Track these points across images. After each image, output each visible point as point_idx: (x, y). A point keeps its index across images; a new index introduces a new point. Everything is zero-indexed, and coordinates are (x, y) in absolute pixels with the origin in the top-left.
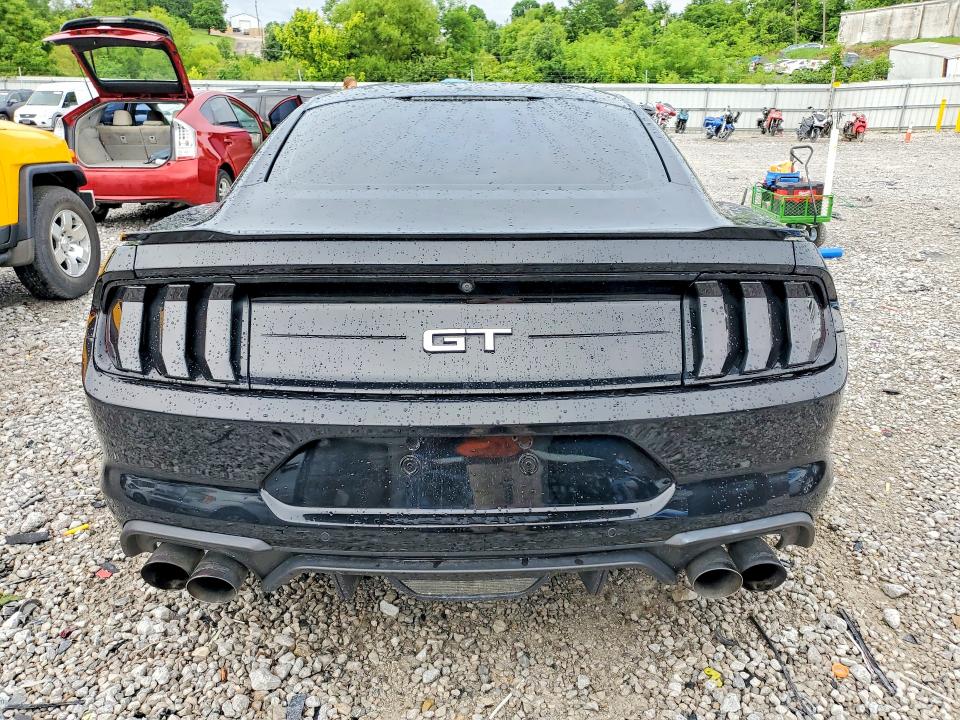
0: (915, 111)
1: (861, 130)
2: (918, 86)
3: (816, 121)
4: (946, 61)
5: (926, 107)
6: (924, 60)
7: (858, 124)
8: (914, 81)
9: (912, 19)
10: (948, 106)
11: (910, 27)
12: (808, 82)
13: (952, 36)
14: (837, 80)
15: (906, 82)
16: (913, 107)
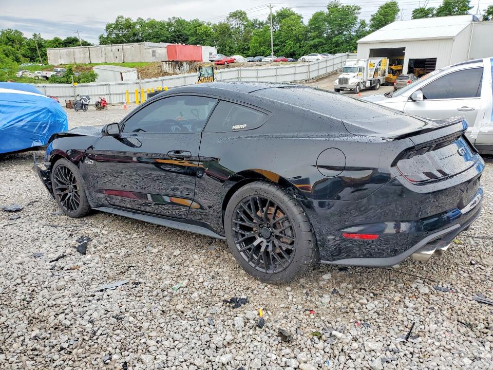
0: (115, 96)
1: (105, 104)
2: (113, 85)
3: (84, 101)
4: (121, 74)
5: (119, 94)
6: (111, 73)
7: (103, 102)
8: (110, 83)
9: (84, 54)
10: (129, 93)
11: (85, 58)
12: (60, 82)
13: (106, 62)
14: (75, 82)
15: (107, 83)
16: (113, 94)
